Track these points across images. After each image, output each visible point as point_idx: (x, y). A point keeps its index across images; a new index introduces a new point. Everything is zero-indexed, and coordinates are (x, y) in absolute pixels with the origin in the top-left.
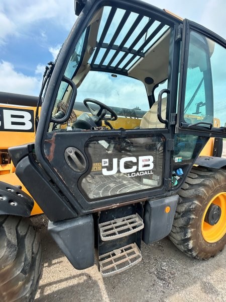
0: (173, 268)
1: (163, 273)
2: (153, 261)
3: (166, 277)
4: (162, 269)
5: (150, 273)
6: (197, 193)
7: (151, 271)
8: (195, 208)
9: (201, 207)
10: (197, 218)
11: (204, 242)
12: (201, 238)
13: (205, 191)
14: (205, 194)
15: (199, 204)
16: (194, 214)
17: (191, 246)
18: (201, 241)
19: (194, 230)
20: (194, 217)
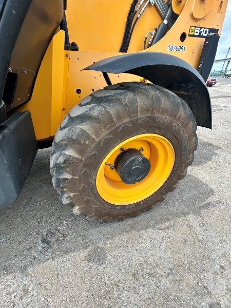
5: (38, 234)
7: (41, 231)
8: (65, 162)
9: (81, 160)
10: (77, 178)
11: (107, 206)
12: (97, 203)
13: (88, 132)
14: (88, 137)
15: (76, 156)
16: (68, 172)
17: (77, 212)
18: (98, 205)
19: (75, 194)
20: (68, 177)
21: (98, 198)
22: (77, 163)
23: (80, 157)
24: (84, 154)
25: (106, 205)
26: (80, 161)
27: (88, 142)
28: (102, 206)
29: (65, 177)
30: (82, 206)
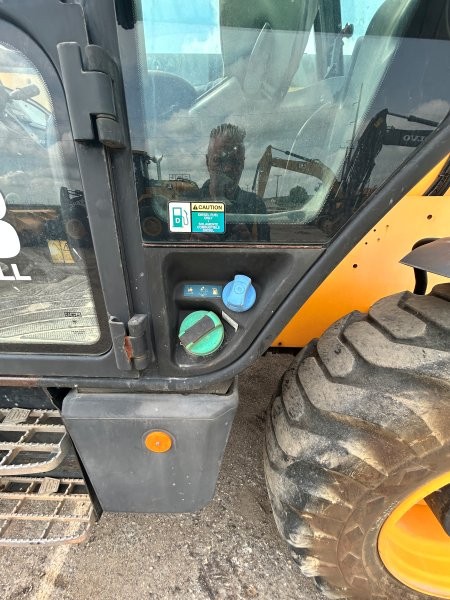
0: (263, 576)
1: (223, 573)
2: (222, 525)
3: (222, 591)
4: (229, 560)
5: (192, 554)
6: (374, 411)
7: (198, 550)
8: (339, 468)
9: (380, 475)
10: (351, 507)
11: (386, 582)
12: (368, 570)
13: (425, 418)
14: (422, 430)
15: (372, 462)
16: (335, 489)
17: (310, 571)
18: (367, 576)
19: (328, 536)
20: (330, 499)
21: (372, 559)
22: (367, 479)
23: (379, 468)
24: (393, 463)
25: (385, 579)
26: (376, 475)
27: (415, 441)
28: (375, 580)
29: (324, 496)
30: (330, 565)
